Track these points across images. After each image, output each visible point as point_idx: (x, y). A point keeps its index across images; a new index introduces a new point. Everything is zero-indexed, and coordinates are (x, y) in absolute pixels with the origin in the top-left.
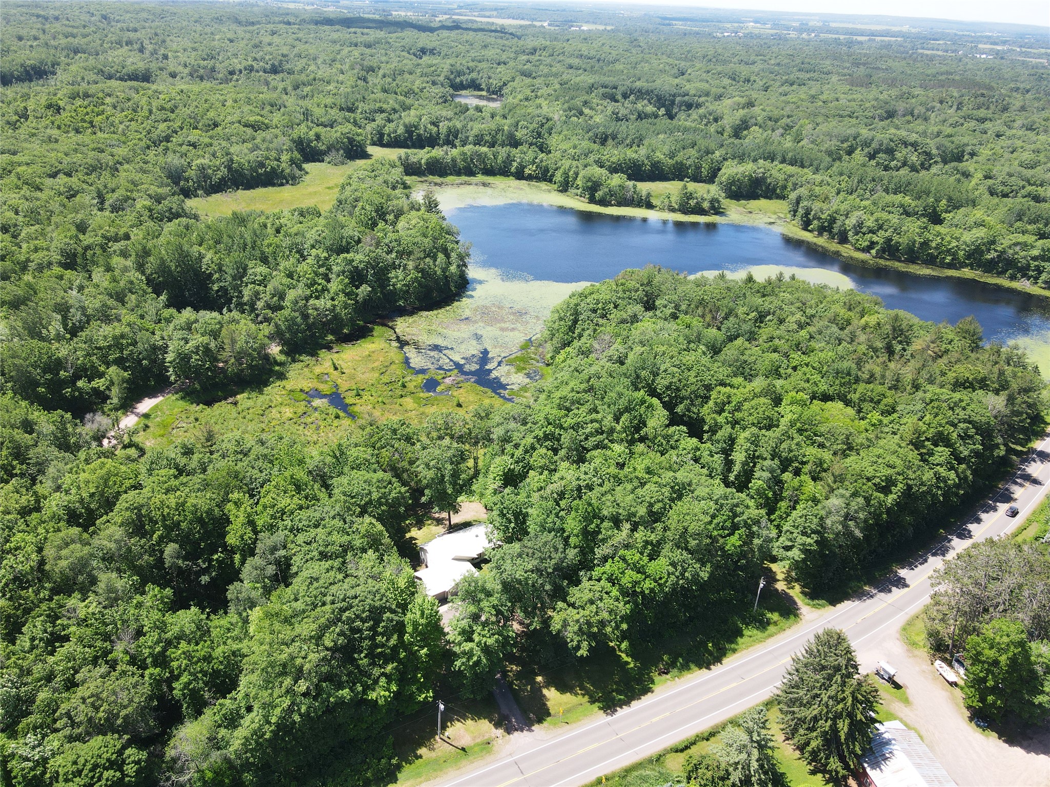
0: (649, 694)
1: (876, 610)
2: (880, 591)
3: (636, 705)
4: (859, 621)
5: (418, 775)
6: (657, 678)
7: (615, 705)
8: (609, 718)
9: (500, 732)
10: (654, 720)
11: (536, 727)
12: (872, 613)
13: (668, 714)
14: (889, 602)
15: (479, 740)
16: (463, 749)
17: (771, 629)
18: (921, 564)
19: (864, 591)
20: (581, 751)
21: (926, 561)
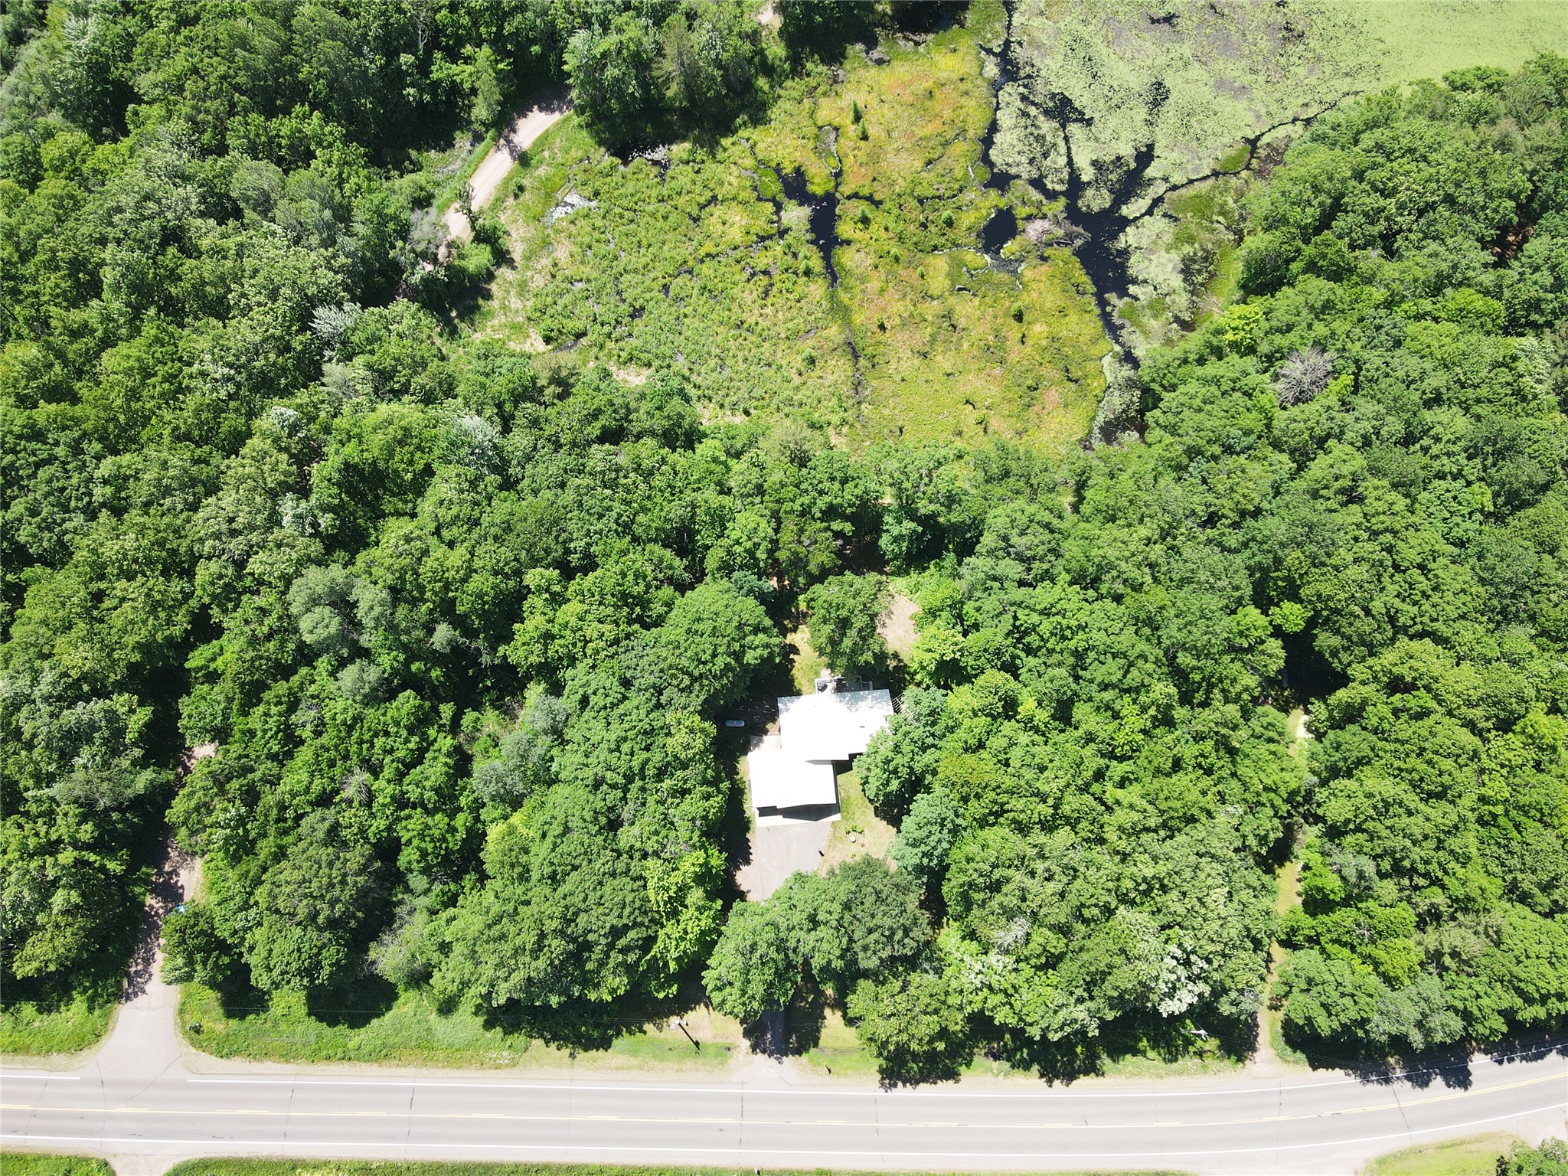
0: (951, 1082)
1: (1370, 1109)
2: (1408, 1078)
3: (924, 1088)
4: (1328, 1113)
5: (635, 1053)
6: (980, 1060)
7: (899, 1077)
8: (882, 1092)
9: (746, 1043)
10: (933, 1124)
11: (789, 1060)
12: (1360, 1110)
13: (954, 1124)
14: (1403, 1104)
15: (719, 1040)
16: (697, 1044)
17: (1187, 1062)
18: (1523, 1058)
19: (1386, 1063)
20: (821, 1122)
21: (1540, 1056)
